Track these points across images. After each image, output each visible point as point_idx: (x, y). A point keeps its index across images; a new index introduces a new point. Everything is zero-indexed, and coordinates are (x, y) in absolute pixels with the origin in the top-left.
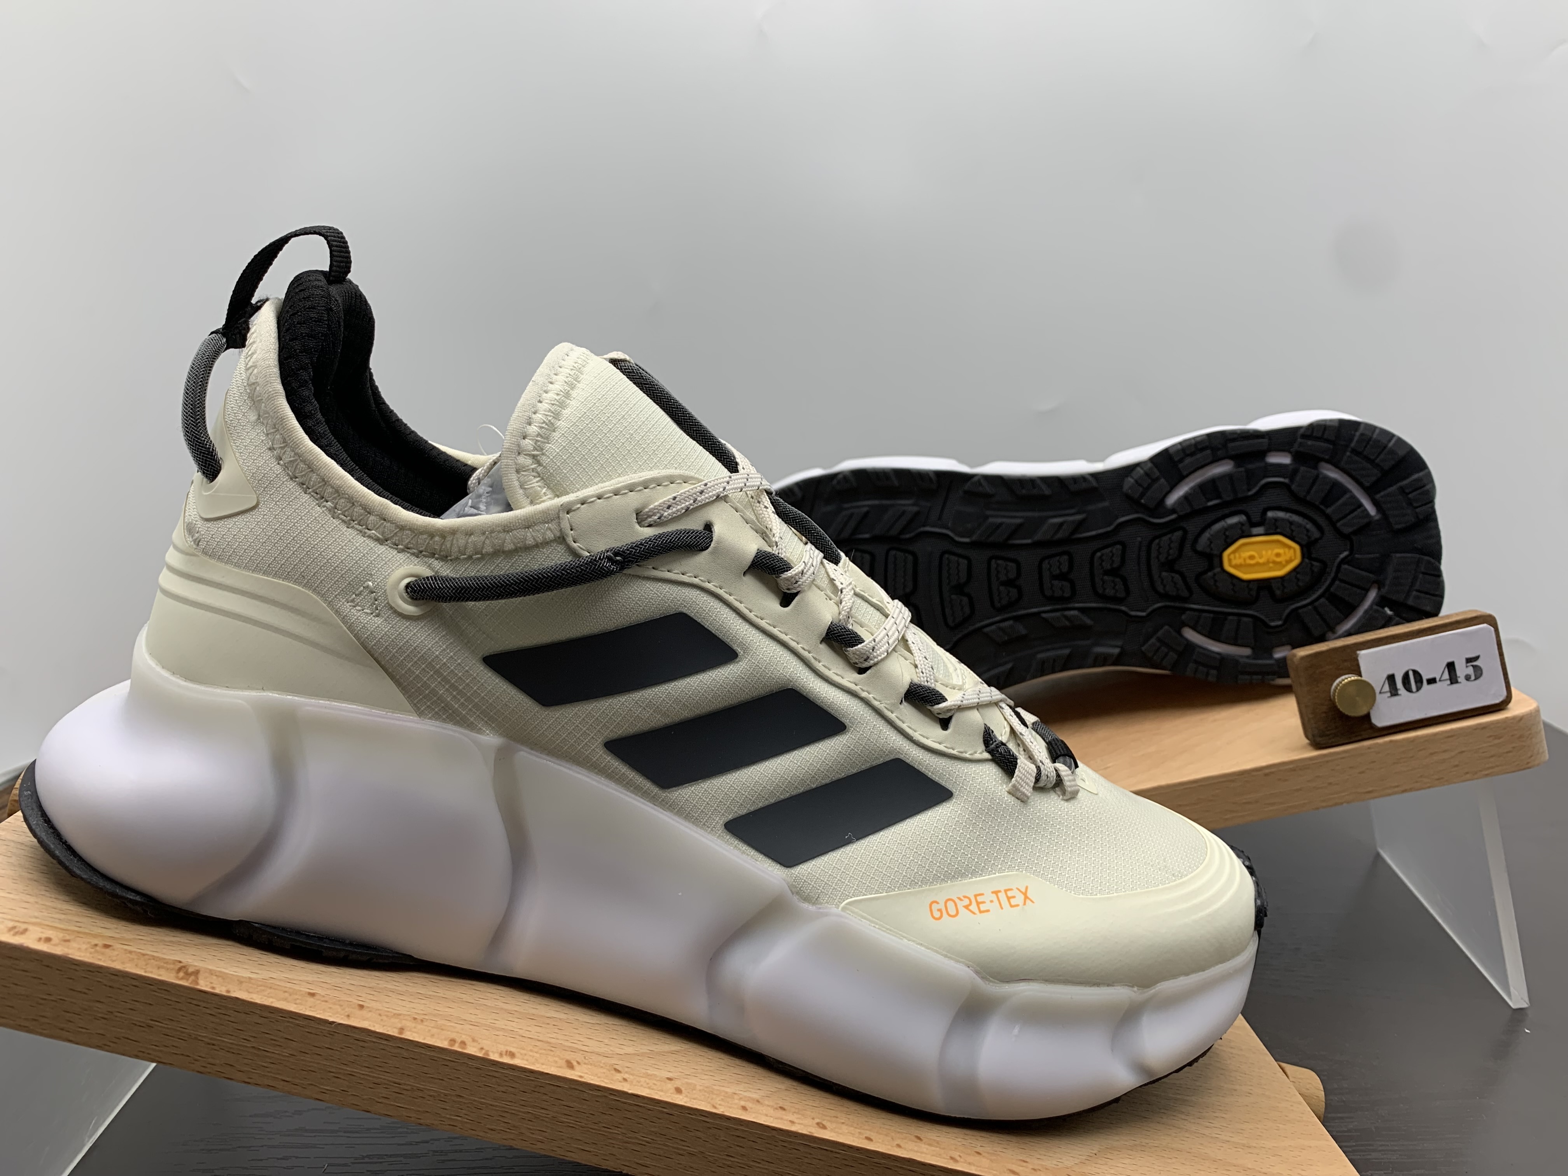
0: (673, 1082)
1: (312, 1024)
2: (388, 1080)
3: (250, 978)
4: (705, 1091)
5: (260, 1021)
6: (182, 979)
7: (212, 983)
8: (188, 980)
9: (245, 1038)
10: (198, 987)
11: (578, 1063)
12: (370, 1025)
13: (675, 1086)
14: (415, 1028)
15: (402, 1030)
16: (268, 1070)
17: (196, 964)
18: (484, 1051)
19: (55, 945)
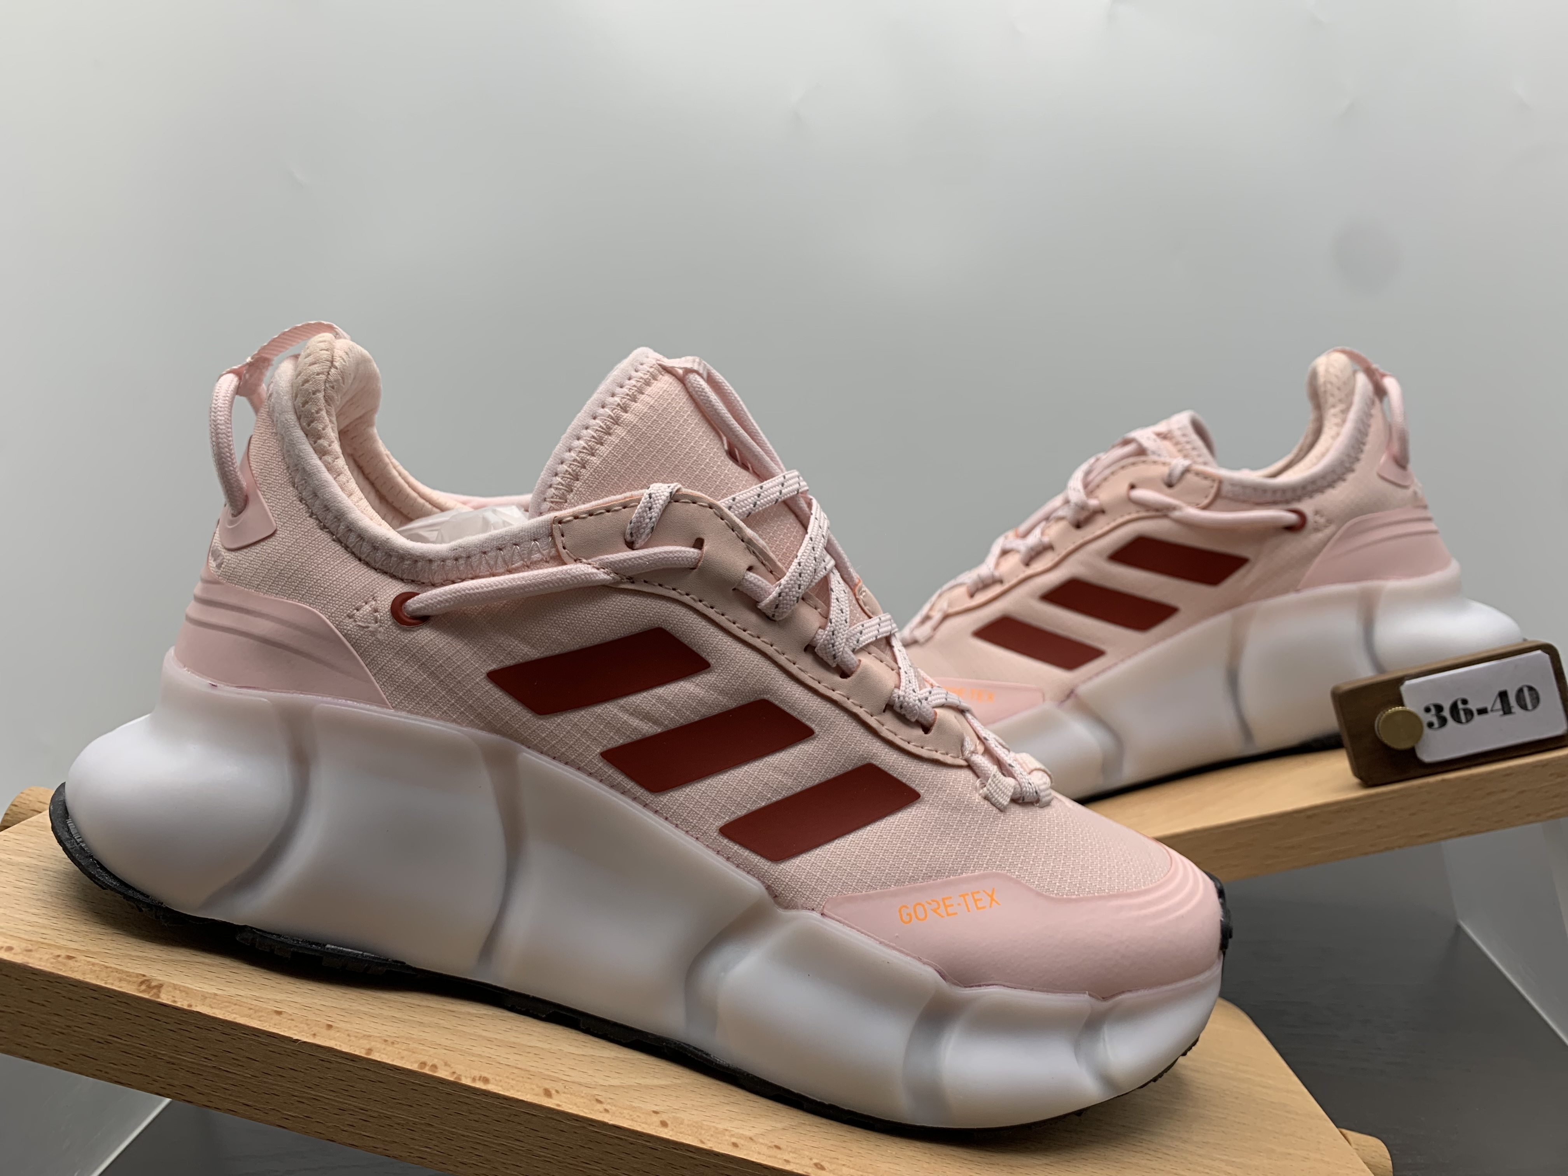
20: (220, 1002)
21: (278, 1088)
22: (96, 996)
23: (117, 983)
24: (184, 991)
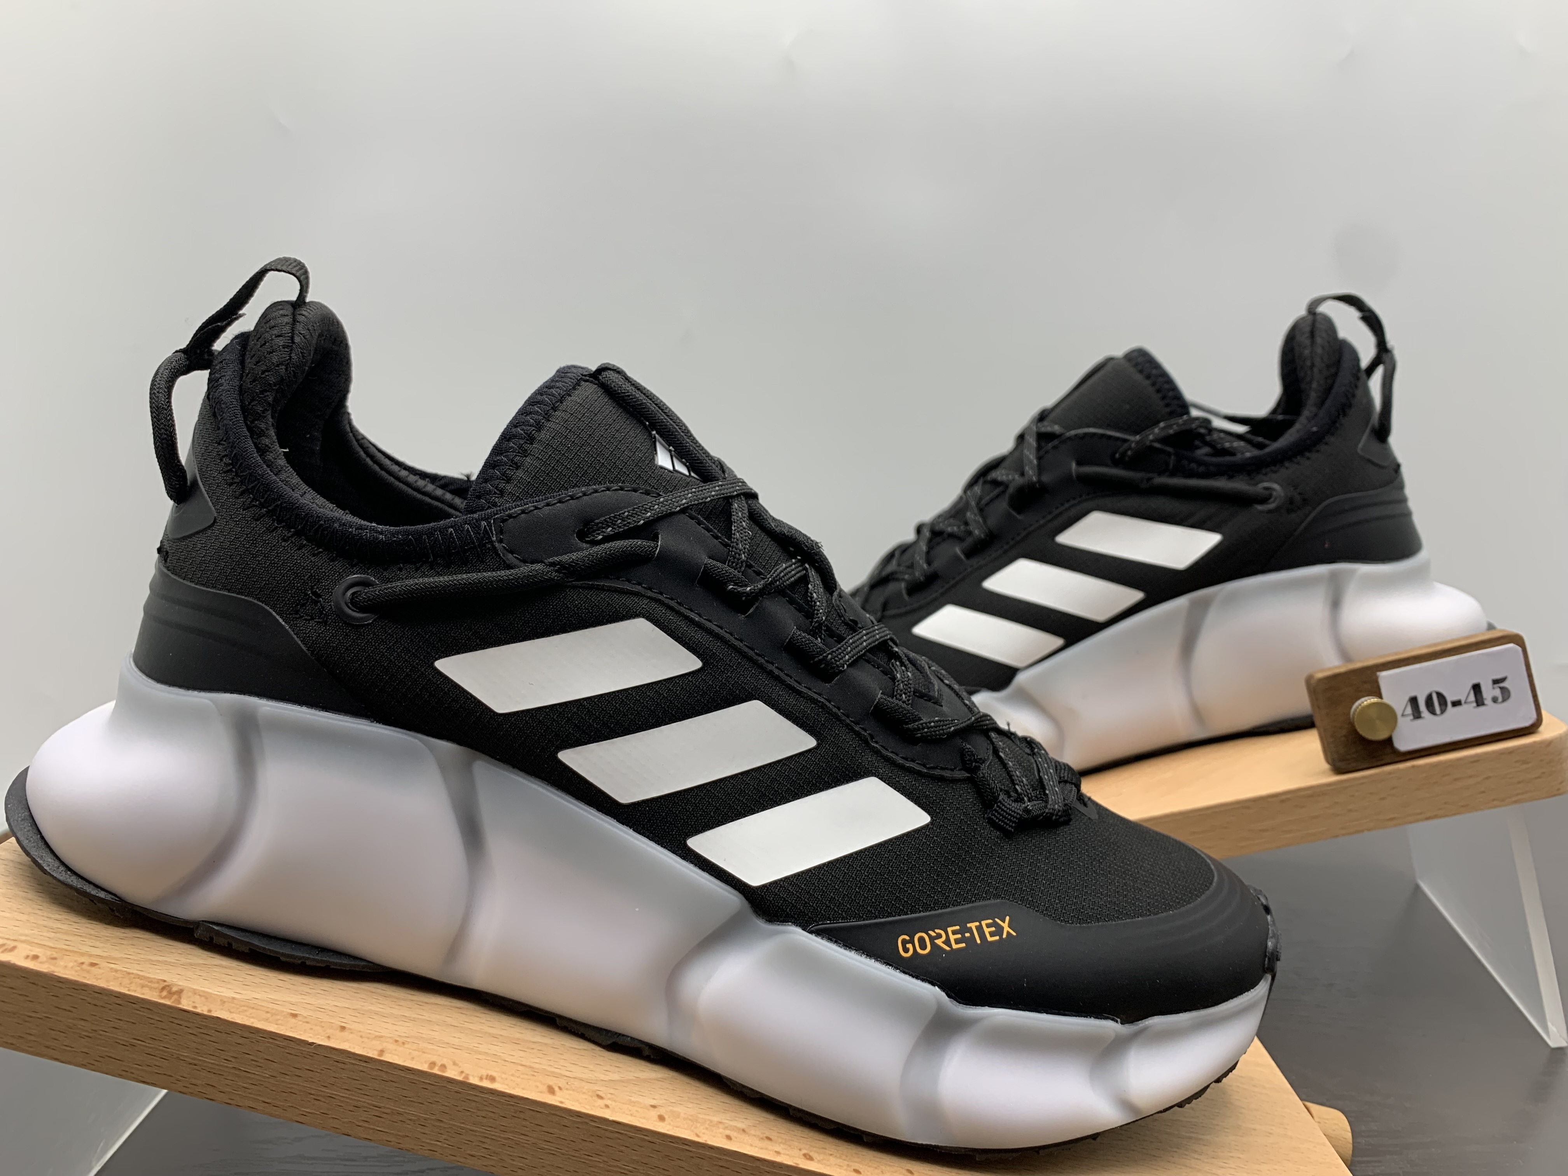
0: (656, 1109)
1: (292, 1044)
2: (368, 1103)
3: (234, 998)
4: (690, 1120)
5: (241, 1041)
6: (165, 998)
7: (194, 1002)
8: (170, 999)
9: (226, 1058)
10: (180, 1006)
11: (560, 1088)
12: (350, 1047)
13: (659, 1113)
14: (396, 1050)
15: (382, 1052)
16: (250, 1091)
17: (181, 983)
18: (463, 1075)
19: (41, 963)
20: (238, 1006)
21: (294, 1086)
22: (120, 1002)
23: (139, 989)
24: (203, 996)
